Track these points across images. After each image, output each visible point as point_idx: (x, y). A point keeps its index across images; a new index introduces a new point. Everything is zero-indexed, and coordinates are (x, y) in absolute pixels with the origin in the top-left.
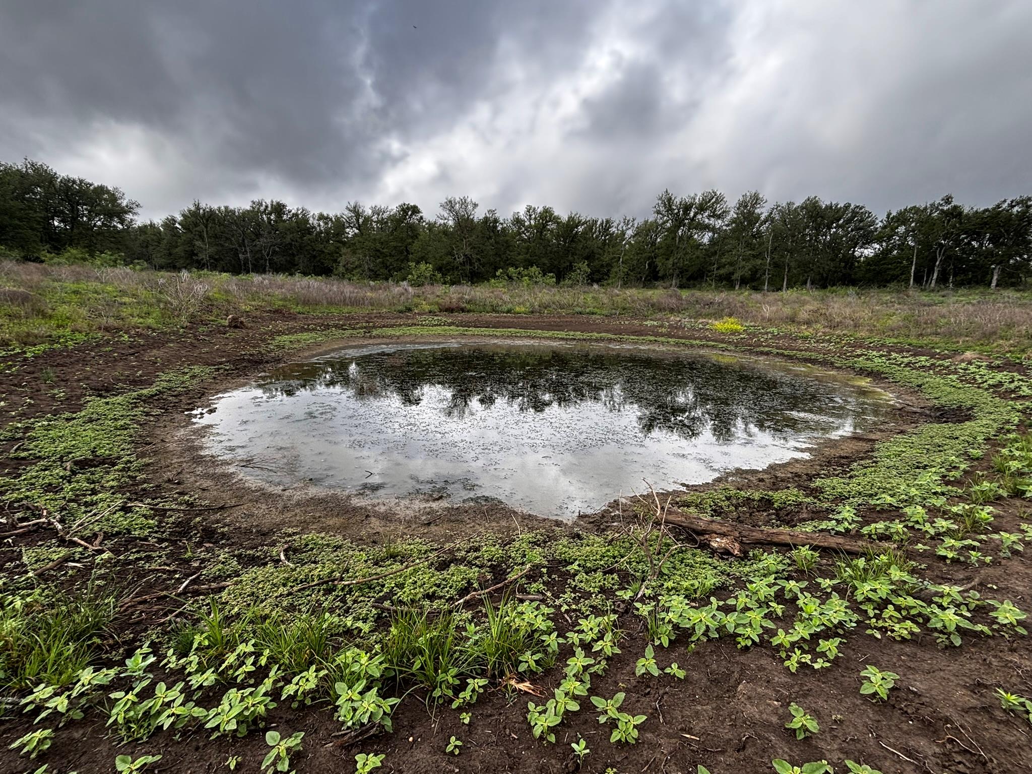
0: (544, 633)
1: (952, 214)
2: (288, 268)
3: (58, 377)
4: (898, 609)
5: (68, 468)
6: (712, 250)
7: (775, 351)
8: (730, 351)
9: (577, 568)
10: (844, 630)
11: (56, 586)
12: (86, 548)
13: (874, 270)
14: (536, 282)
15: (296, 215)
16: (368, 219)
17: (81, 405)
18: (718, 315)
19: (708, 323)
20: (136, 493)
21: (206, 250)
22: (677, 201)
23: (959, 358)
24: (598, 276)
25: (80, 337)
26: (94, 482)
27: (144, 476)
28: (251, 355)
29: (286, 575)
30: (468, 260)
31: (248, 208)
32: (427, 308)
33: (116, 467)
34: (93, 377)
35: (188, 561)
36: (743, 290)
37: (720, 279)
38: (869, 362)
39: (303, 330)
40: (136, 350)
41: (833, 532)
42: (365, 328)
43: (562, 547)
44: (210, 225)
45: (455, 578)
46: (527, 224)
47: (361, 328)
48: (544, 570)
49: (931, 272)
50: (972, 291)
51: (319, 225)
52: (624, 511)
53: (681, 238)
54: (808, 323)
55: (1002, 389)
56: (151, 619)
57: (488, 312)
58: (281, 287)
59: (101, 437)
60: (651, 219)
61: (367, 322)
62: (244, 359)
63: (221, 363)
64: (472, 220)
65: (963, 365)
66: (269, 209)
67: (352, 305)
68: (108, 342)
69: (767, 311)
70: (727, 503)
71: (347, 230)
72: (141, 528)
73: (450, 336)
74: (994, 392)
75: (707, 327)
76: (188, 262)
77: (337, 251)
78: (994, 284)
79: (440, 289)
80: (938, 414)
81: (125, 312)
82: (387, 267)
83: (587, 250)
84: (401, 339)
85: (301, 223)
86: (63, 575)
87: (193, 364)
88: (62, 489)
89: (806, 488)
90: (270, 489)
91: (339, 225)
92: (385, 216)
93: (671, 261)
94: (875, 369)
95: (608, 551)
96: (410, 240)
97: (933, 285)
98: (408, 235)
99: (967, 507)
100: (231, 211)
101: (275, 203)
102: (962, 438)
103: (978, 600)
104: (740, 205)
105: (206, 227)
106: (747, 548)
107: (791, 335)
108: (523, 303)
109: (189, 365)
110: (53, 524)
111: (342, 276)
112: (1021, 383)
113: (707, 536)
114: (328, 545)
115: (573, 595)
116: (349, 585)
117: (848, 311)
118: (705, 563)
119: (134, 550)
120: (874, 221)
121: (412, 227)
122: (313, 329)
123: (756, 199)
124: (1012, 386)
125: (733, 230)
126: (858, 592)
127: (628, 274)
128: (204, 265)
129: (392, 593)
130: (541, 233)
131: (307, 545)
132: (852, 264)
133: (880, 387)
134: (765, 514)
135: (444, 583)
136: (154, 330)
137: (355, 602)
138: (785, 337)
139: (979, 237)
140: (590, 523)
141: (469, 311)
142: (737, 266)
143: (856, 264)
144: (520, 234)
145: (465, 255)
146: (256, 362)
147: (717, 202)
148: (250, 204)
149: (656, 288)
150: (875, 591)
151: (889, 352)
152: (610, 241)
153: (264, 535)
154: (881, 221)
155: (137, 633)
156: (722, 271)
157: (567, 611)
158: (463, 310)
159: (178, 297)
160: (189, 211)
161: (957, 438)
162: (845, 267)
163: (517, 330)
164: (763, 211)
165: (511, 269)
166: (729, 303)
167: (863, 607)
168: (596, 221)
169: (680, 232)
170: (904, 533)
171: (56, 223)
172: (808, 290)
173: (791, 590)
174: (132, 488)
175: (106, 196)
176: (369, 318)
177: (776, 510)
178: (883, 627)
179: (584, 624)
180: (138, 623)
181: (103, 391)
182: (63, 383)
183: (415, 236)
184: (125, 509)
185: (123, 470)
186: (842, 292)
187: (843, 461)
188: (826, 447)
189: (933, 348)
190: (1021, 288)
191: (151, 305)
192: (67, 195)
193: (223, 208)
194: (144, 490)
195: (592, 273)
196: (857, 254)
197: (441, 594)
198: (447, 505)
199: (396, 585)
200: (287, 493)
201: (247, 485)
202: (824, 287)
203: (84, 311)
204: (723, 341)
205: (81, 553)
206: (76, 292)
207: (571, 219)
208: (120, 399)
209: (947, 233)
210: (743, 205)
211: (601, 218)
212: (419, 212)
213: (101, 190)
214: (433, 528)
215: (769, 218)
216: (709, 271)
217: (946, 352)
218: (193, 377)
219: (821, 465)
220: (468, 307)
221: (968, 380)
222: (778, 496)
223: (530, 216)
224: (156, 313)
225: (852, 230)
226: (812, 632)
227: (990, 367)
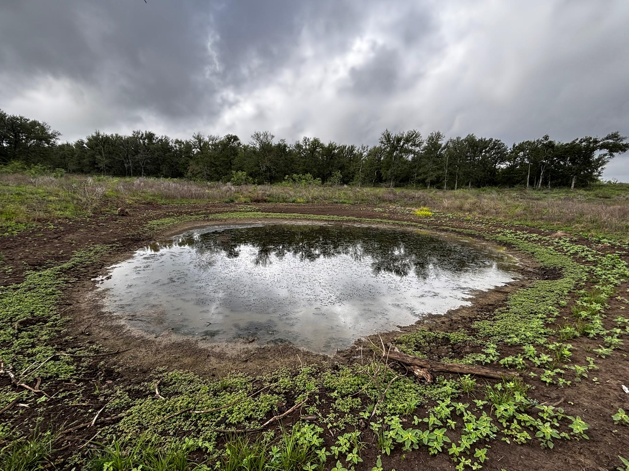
0: (317, 448)
1: (549, 146)
2: (155, 173)
3: (7, 257)
4: (519, 422)
5: (16, 327)
6: (414, 165)
7: (451, 229)
8: (425, 228)
9: (336, 395)
10: (489, 438)
11: (12, 423)
12: (30, 391)
13: (507, 177)
14: (310, 183)
15: (162, 140)
16: (206, 144)
17: (23, 277)
18: (418, 205)
19: (412, 210)
20: (61, 344)
21: (103, 161)
22: (393, 136)
23: (554, 235)
24: (346, 180)
25: (22, 227)
26: (33, 337)
27: (66, 330)
28: (133, 235)
29: (160, 407)
30: (269, 169)
31: (131, 135)
32: (243, 199)
33: (47, 324)
34: (30, 256)
35: (96, 397)
36: (432, 189)
37: (419, 182)
38: (504, 237)
39: (165, 216)
40: (58, 235)
41: (484, 363)
42: (205, 213)
43: (327, 377)
44: (106, 146)
45: (263, 404)
46: (304, 147)
47: (202, 214)
48: (317, 397)
49: (538, 179)
50: (561, 190)
51: (176, 147)
52: (364, 347)
53: (395, 157)
54: (470, 211)
55: (578, 256)
56: (75, 446)
57: (281, 202)
58: (151, 187)
59: (36, 302)
60: (378, 145)
61: (206, 210)
62: (128, 239)
63: (114, 242)
64: (271, 145)
65: (557, 240)
66: (144, 136)
67: (197, 198)
68: (40, 229)
69: (446, 203)
70: (424, 340)
71: (193, 150)
72: (65, 373)
73: (258, 219)
74: (573, 258)
75: (411, 213)
76: (91, 168)
77: (187, 163)
78: (573, 186)
79: (251, 188)
80: (543, 272)
81: (51, 207)
82: (218, 173)
83: (340, 164)
84: (228, 222)
85: (164, 145)
86: (16, 414)
87: (96, 244)
88: (13, 344)
89: (469, 328)
90: (148, 337)
91: (188, 146)
92: (217, 141)
93: (389, 172)
94: (509, 241)
95: (355, 380)
96: (233, 157)
97: (539, 186)
98: (231, 153)
99: (558, 345)
100: (120, 137)
101: (148, 133)
102: (556, 292)
103: (563, 414)
104: (430, 139)
105: (104, 147)
106: (435, 375)
107: (460, 218)
108: (302, 197)
109: (93, 244)
110: (8, 374)
111: (190, 179)
112: (588, 253)
113: (412, 367)
114: (185, 380)
115: (334, 415)
116: (199, 414)
117: (492, 204)
118: (411, 388)
119: (61, 390)
120: (506, 149)
121: (234, 149)
122: (172, 215)
123: (439, 136)
124: (583, 254)
125: (426, 153)
126: (498, 411)
127: (364, 179)
128: (102, 170)
129: (225, 418)
130: (313, 153)
131: (171, 380)
132: (495, 173)
133: (511, 254)
134: (446, 347)
135: (257, 408)
136: (70, 220)
137: (203, 425)
138: (456, 220)
139: (564, 159)
140: (344, 356)
141: (269, 202)
142: (428, 175)
143: (497, 173)
144: (300, 154)
145: (267, 167)
146: (136, 240)
147: (416, 137)
148: (132, 133)
149: (381, 187)
150: (506, 410)
151: (516, 230)
152: (354, 158)
153: (144, 372)
154: (510, 149)
155: (65, 457)
156: (419, 178)
157: (331, 428)
158: (265, 201)
159: (85, 196)
160: (93, 137)
161: (553, 291)
162: (490, 175)
163: (299, 215)
164: (443, 142)
165: (295, 175)
166: (424, 198)
167: (500, 421)
168: (346, 147)
169: (395, 153)
170: (523, 364)
171: (5, 145)
172: (469, 189)
173: (459, 409)
174: (58, 340)
175: (38, 127)
176: (207, 207)
177: (452, 345)
178: (511, 434)
179: (342, 440)
180: (66, 449)
181: (37, 266)
182: (11, 262)
183: (236, 154)
184: (55, 358)
185: (52, 326)
186: (489, 190)
187: (490, 308)
188: (480, 297)
189: (540, 228)
190: (588, 188)
191: (68, 202)
192: (12, 128)
193: (114, 135)
194: (66, 341)
195: (344, 177)
196: (497, 167)
197: (255, 417)
198: (258, 346)
199: (228, 412)
200: (158, 340)
201: (133, 334)
202: (479, 187)
203: (23, 208)
204: (420, 222)
205: (27, 396)
206: (19, 194)
207: (330, 145)
208: (48, 272)
209: (547, 157)
210: (431, 138)
211: (348, 144)
212: (238, 140)
213: (35, 123)
214: (249, 364)
215: (447, 146)
216: (412, 177)
217: (547, 231)
218: (96, 253)
219: (477, 311)
220: (269, 199)
221: (559, 249)
222: (453, 336)
223: (306, 143)
224: (71, 206)
225: (494, 154)
226: (471, 443)
227: (571, 241)
